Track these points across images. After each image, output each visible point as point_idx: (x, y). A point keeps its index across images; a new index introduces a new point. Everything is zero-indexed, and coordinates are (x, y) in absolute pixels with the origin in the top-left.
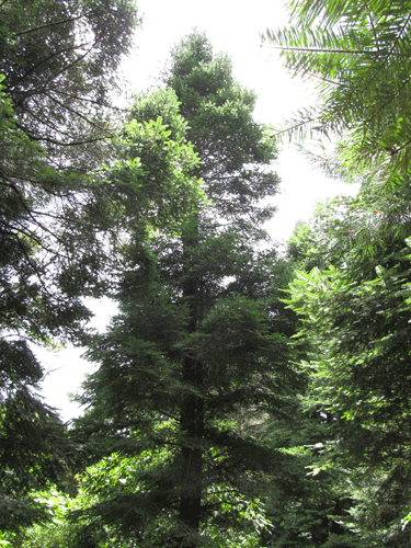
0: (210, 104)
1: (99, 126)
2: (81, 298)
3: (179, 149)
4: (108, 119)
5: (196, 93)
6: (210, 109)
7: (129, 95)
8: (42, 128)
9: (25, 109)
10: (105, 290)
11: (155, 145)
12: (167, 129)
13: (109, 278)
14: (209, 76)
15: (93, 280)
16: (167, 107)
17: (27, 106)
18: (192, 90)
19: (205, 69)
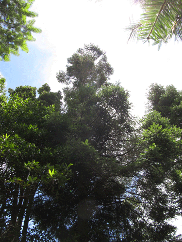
0: (175, 107)
1: (134, 140)
2: (165, 221)
3: (170, 130)
4: (136, 136)
5: (166, 106)
6: (176, 109)
7: (139, 122)
8: (115, 153)
9: (105, 149)
10: (174, 212)
11: (158, 135)
12: (159, 126)
13: (173, 205)
14: (168, 98)
15: (166, 209)
16: (155, 117)
17: (105, 147)
18: (164, 106)
19: (164, 96)
